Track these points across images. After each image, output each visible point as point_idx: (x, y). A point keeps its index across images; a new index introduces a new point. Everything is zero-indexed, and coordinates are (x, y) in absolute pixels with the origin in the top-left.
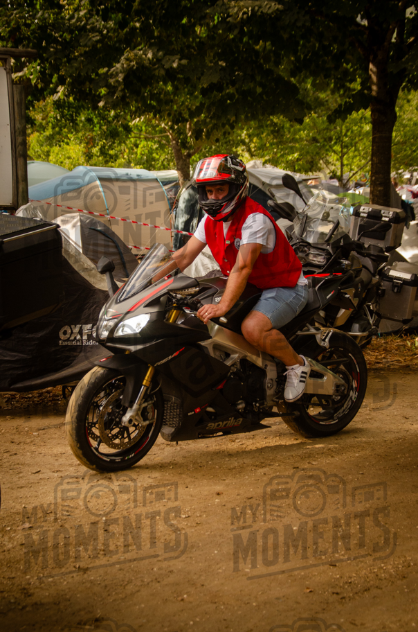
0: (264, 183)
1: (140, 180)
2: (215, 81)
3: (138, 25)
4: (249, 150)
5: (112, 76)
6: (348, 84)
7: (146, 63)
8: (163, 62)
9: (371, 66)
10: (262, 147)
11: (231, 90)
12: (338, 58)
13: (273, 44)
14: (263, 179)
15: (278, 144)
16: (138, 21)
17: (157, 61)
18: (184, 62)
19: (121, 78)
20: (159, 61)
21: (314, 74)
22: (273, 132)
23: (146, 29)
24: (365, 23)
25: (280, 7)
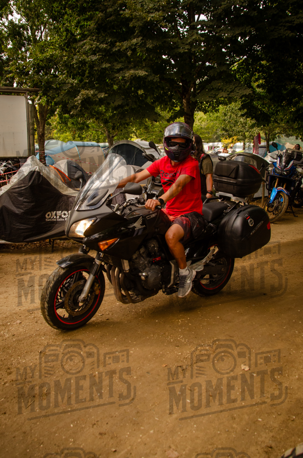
0: (142, 147)
1: (93, 146)
2: (120, 104)
3: (87, 81)
4: (136, 135)
5: (76, 101)
6: (174, 108)
7: (90, 96)
8: (98, 95)
9: (184, 100)
10: (141, 134)
11: (126, 108)
12: (171, 97)
13: (144, 91)
14: (141, 146)
15: (147, 132)
16: (88, 80)
17: (94, 95)
18: (106, 95)
19: (80, 102)
20: (96, 95)
21: (160, 103)
22: (145, 128)
23: (91, 82)
24: (181, 84)
25: (147, 73)
